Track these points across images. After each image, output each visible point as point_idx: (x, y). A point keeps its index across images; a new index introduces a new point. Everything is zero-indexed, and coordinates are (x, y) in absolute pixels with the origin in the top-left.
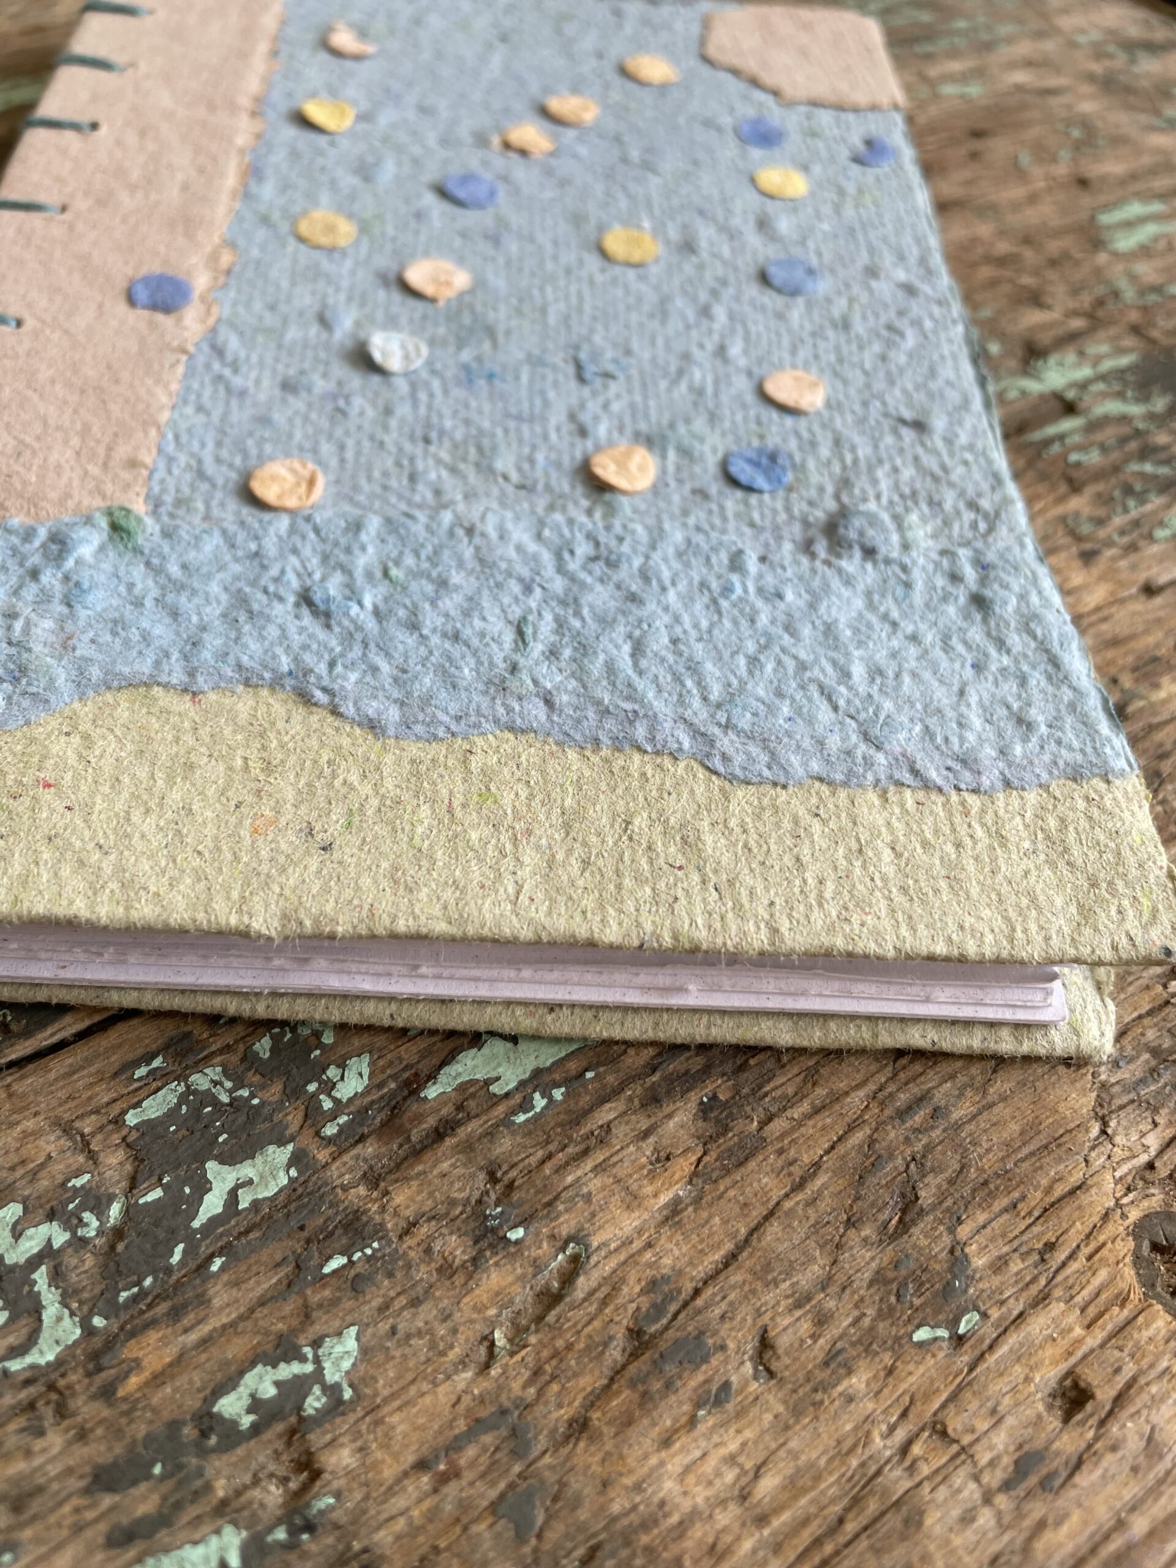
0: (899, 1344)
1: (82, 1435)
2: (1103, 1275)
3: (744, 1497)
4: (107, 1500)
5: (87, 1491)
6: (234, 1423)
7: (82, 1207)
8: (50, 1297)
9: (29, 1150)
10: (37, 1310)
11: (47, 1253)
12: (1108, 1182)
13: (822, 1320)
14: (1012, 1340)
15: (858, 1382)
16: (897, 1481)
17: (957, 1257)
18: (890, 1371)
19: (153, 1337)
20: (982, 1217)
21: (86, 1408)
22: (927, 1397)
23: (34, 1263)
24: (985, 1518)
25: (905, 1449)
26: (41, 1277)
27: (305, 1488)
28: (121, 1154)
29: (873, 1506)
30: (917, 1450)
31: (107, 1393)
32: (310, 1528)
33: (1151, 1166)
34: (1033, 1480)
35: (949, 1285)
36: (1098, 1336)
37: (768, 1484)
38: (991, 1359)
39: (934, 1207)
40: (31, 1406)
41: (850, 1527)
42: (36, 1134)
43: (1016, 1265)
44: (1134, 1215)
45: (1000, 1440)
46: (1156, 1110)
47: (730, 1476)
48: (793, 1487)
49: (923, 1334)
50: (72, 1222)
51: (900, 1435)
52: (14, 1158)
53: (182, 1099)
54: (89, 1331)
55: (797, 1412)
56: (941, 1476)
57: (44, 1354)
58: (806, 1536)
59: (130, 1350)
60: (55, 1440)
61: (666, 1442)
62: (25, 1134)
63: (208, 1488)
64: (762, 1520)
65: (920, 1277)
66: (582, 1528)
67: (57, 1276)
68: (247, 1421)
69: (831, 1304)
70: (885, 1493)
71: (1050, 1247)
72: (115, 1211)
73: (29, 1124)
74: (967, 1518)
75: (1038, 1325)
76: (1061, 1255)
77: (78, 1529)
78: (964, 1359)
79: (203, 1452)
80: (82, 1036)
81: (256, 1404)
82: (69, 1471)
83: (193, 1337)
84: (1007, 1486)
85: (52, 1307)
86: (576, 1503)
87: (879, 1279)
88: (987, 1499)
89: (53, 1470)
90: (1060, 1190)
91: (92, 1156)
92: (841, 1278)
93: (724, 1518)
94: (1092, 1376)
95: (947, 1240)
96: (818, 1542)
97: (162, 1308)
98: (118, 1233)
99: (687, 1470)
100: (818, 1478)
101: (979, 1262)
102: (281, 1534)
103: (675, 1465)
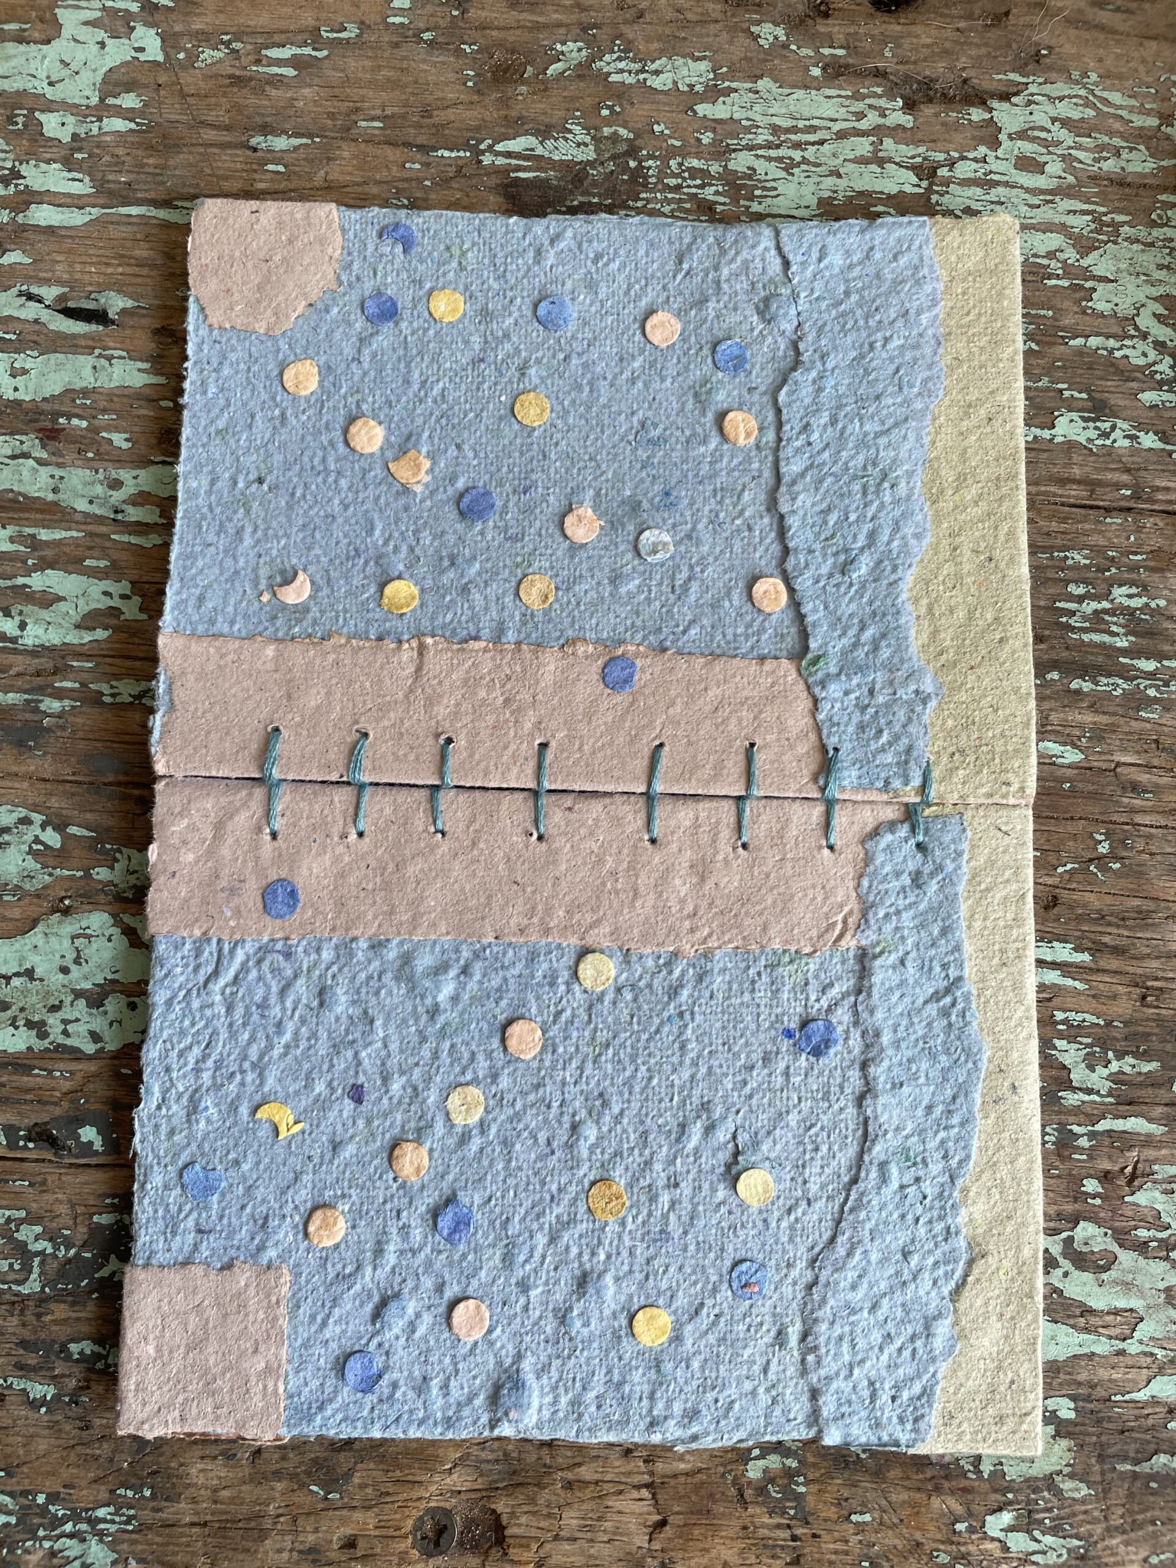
0: (304, 1485)
1: (24, 1325)
2: (398, 1516)
3: (215, 1491)
4: (21, 1352)
5: (16, 1344)
6: (71, 1354)
7: (62, 1243)
8: (36, 1270)
9: (56, 1207)
10: (30, 1272)
11: (42, 1253)
12: (433, 1488)
13: (284, 1458)
14: (345, 1512)
15: (279, 1486)
16: (268, 1523)
17: (348, 1475)
18: (293, 1491)
19: (62, 1306)
20: (372, 1466)
21: (30, 1317)
22: (298, 1507)
23: (38, 1254)
24: (285, 1555)
25: (279, 1516)
26: (37, 1260)
27: (81, 1388)
28: (85, 1230)
29: (253, 1524)
30: (282, 1519)
31: (39, 1316)
32: (77, 1403)
33: (459, 1492)
34: (311, 1557)
35: (338, 1480)
36: (377, 1533)
37: (225, 1493)
38: (331, 1513)
39: (357, 1451)
40: (13, 1303)
41: (240, 1525)
42: (61, 1202)
43: (369, 1490)
44: (432, 1504)
45: (311, 1538)
46: (481, 1475)
47: (215, 1482)
48: (232, 1500)
49: (314, 1488)
50: (56, 1248)
51: (280, 1511)
52: (49, 1207)
53: (117, 1222)
54: (43, 1291)
55: (251, 1481)
56: (282, 1533)
57: (25, 1290)
58: (224, 1517)
59: (53, 1306)
60: (15, 1321)
61: (202, 1458)
62: (57, 1199)
63: (53, 1369)
64: (215, 1502)
65: (330, 1470)
66: (157, 1463)
67: (42, 1263)
68: (76, 1356)
69: (291, 1455)
70: (260, 1524)
71: (388, 1494)
72: (72, 1252)
73: (60, 1196)
74: (280, 1551)
75: (358, 1515)
76: (388, 1499)
77: (8, 1355)
78: (321, 1506)
79: (58, 1358)
80: (97, 1166)
81: (81, 1353)
82: (14, 1334)
83: (74, 1315)
84: (300, 1552)
85: (34, 1276)
86: (161, 1455)
87: (315, 1461)
88: (291, 1551)
89: (11, 1330)
90: (410, 1478)
91: (76, 1224)
92: (302, 1450)
93: (203, 1492)
94: (362, 1544)
95: (351, 1465)
96: (227, 1521)
97: (70, 1299)
98: (69, 1261)
99: (202, 1471)
100: (242, 1504)
101: (356, 1481)
102: (67, 1399)
103: (200, 1466)
